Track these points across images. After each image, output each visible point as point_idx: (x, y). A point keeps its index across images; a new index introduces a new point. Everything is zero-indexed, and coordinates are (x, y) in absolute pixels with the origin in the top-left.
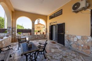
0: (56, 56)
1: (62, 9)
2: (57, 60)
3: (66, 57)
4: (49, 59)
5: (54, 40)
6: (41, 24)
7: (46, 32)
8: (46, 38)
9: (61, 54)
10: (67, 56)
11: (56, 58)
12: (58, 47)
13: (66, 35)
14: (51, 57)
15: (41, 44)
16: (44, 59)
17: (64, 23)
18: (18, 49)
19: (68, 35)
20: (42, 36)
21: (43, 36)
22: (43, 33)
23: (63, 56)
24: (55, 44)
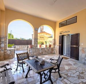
0: (72, 73)
1: (76, 16)
2: (74, 77)
3: (82, 73)
4: (65, 78)
5: (65, 55)
6: (46, 33)
7: (54, 44)
8: (53, 52)
9: (77, 70)
10: (84, 72)
11: (72, 75)
12: (72, 63)
13: (81, 48)
14: (67, 75)
15: (53, 60)
16: (59, 78)
17: (79, 34)
18: (17, 70)
19: (84, 48)
20: (48, 50)
21: (50, 50)
22: (50, 46)
23: (80, 73)
24: (67, 60)
